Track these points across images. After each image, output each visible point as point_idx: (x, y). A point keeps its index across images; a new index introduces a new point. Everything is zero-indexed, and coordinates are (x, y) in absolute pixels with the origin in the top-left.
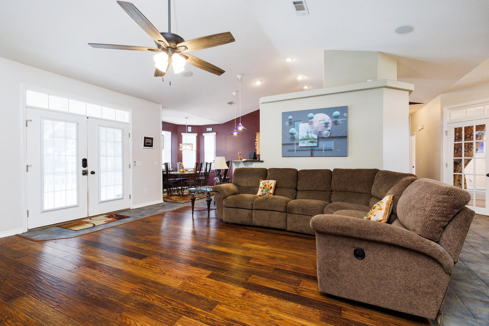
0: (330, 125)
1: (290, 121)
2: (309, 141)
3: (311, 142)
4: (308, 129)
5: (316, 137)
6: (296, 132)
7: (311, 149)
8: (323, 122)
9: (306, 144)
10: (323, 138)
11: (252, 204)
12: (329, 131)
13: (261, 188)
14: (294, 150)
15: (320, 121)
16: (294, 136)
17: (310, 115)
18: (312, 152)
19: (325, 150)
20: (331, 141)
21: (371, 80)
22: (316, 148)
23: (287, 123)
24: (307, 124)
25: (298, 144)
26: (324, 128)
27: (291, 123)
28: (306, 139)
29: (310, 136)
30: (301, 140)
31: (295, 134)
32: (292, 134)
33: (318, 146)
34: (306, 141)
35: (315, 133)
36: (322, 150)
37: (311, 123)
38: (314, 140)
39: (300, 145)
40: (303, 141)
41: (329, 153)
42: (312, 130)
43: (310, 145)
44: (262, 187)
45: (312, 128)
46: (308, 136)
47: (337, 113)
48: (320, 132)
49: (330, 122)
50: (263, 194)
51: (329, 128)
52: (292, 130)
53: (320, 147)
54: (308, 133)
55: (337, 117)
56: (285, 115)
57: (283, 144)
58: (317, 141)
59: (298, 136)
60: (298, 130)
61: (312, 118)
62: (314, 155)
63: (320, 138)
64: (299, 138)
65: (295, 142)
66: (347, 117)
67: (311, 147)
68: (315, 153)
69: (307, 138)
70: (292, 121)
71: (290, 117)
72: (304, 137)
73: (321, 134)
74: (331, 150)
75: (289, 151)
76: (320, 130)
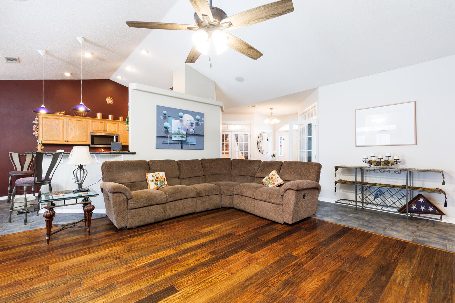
0: (194, 125)
1: (165, 115)
2: (180, 136)
3: (181, 137)
4: (179, 125)
5: (185, 133)
6: (170, 126)
7: (181, 143)
8: (189, 122)
9: (178, 138)
10: (190, 134)
11: (167, 196)
12: (194, 129)
13: (152, 181)
14: (167, 143)
15: (187, 120)
16: (168, 131)
17: (181, 114)
18: (182, 145)
19: (191, 144)
20: (195, 138)
21: (211, 99)
22: (185, 143)
23: (162, 117)
24: (178, 121)
25: (171, 137)
26: (190, 126)
27: (165, 117)
28: (177, 134)
29: (181, 132)
30: (174, 134)
31: (169, 128)
32: (166, 128)
33: (186, 141)
34: (178, 136)
35: (184, 130)
36: (189, 144)
37: (181, 121)
38: (183, 136)
39: (173, 139)
40: (175, 135)
41: (193, 147)
42: (182, 127)
43: (181, 139)
44: (154, 180)
45: (182, 126)
46: (179, 131)
47: (198, 117)
48: (188, 129)
49: (194, 123)
50: (158, 186)
51: (194, 127)
52: (166, 124)
53: (187, 142)
54: (179, 129)
55: (198, 120)
56: (159, 109)
57: (157, 137)
58: (185, 137)
59: (171, 130)
60: (171, 125)
61: (182, 117)
62: (184, 148)
63: (188, 135)
64: (172, 132)
65: (168, 136)
66: (203, 121)
67: (182, 141)
68: (184, 146)
69: (179, 133)
70: (166, 116)
71: (165, 112)
72: (176, 132)
73: (188, 131)
74: (195, 144)
75: (163, 143)
76: (188, 128)
